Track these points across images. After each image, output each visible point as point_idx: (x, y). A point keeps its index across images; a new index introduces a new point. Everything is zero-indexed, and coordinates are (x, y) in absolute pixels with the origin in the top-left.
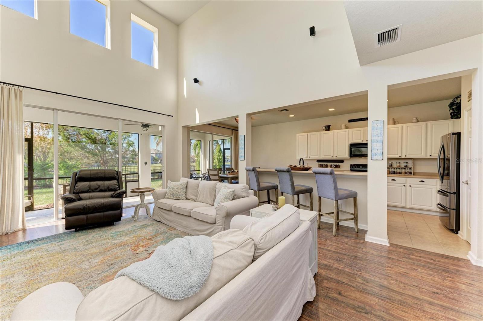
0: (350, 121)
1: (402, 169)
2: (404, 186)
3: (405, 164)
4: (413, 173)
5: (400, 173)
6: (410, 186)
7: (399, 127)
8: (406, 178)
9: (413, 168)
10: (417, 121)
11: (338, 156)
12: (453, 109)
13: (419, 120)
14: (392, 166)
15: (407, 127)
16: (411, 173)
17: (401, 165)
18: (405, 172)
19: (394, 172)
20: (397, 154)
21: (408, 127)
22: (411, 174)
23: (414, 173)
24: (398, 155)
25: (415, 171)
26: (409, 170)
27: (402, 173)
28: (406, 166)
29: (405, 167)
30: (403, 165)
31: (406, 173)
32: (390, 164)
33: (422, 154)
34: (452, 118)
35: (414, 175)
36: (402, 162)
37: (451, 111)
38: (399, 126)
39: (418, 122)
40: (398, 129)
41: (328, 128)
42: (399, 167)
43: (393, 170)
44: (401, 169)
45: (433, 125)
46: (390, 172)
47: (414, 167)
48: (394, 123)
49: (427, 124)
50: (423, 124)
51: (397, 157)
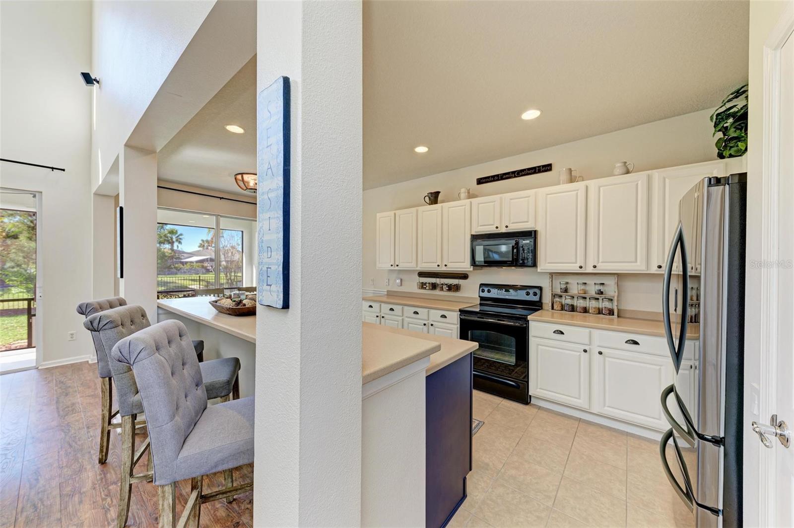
0: (480, 181)
1: (590, 298)
2: (585, 351)
3: (597, 286)
4: (616, 313)
5: (585, 310)
6: (600, 353)
7: (578, 190)
8: (591, 329)
9: (616, 298)
10: (624, 170)
11: (449, 265)
12: (725, 130)
13: (631, 168)
14: (566, 290)
15: (599, 188)
16: (611, 312)
17: (587, 288)
18: (599, 309)
19: (572, 306)
20: (574, 261)
21: (601, 189)
22: (613, 315)
23: (619, 310)
24: (576, 263)
25: (622, 307)
26: (607, 304)
27: (590, 311)
28: (602, 293)
29: (597, 296)
30: (592, 290)
31: (600, 312)
32: (563, 286)
33: (636, 261)
34: (721, 156)
35: (618, 316)
36: (591, 281)
37: (720, 135)
38: (580, 185)
39: (628, 172)
40: (577, 193)
41: (434, 198)
42: (584, 295)
43: (569, 301)
44: (588, 299)
45: (667, 181)
46: (562, 305)
47: (618, 296)
48: (572, 180)
49: (649, 178)
50: (639, 178)
51: (574, 268)
